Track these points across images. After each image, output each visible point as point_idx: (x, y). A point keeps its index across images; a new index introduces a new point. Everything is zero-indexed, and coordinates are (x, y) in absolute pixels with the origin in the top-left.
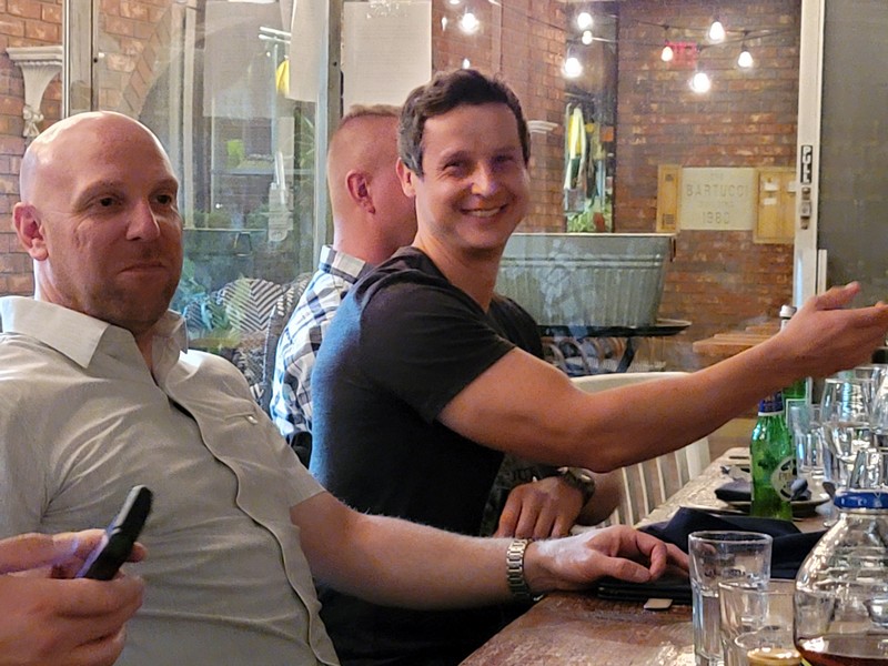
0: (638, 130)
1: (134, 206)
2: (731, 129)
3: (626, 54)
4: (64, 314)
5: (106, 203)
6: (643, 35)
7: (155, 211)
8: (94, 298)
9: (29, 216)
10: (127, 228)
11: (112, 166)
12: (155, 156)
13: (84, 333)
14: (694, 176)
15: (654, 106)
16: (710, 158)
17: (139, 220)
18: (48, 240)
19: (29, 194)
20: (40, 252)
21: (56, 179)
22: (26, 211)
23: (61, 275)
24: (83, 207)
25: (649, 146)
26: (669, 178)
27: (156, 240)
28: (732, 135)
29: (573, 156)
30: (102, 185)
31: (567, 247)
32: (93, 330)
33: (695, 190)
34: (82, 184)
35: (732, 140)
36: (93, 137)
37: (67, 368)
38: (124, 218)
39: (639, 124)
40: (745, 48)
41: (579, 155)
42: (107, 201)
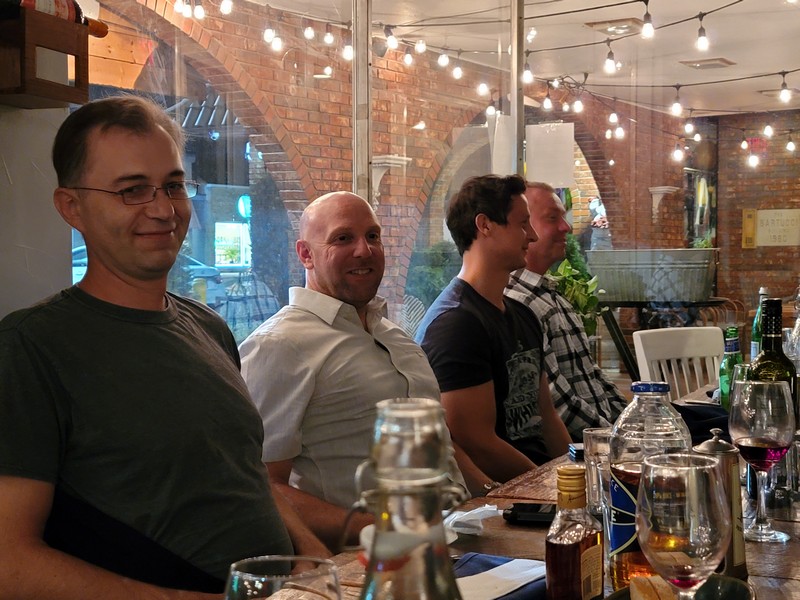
0: (730, 190)
1: (357, 240)
2: (787, 187)
3: (723, 145)
4: (320, 296)
5: (342, 239)
6: (733, 134)
7: (369, 242)
8: (336, 287)
9: (304, 246)
10: (354, 251)
11: (346, 220)
12: (368, 214)
13: (331, 306)
14: (764, 215)
15: (740, 175)
16: (776, 204)
17: (360, 247)
18: (314, 260)
19: (304, 236)
20: (310, 265)
21: (318, 228)
22: (302, 244)
23: (320, 277)
24: (331, 242)
25: (738, 199)
26: (750, 216)
27: (370, 257)
28: (787, 190)
29: (700, 205)
30: (340, 229)
31: (667, 258)
32: (334, 305)
33: (765, 222)
34: (331, 229)
35: (787, 194)
36: (336, 205)
37: (323, 325)
38: (352, 247)
39: (731, 186)
40: (790, 140)
41: (704, 205)
42: (342, 238)
